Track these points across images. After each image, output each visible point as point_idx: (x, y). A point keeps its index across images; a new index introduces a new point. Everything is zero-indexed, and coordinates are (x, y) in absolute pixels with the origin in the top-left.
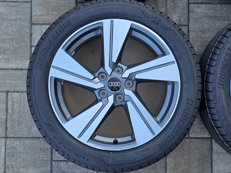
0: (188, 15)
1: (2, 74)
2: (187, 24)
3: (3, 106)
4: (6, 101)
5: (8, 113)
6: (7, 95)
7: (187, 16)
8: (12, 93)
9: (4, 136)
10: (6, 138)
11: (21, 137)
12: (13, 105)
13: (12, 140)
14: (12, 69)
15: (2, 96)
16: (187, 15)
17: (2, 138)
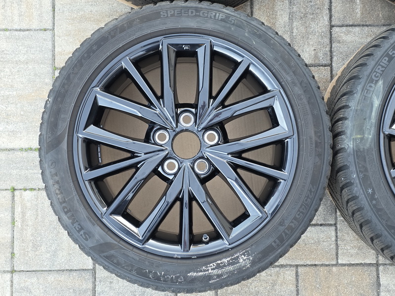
0: (331, 47)
1: (4, 158)
2: (330, 62)
3: (7, 216)
4: (11, 205)
5: (15, 227)
6: (13, 196)
7: (328, 49)
8: (22, 191)
9: (9, 269)
10: (13, 271)
11: (38, 269)
12: (23, 213)
13: (23, 276)
14: (21, 150)
15: (5, 197)
16: (328, 47)
17: (5, 272)
